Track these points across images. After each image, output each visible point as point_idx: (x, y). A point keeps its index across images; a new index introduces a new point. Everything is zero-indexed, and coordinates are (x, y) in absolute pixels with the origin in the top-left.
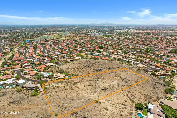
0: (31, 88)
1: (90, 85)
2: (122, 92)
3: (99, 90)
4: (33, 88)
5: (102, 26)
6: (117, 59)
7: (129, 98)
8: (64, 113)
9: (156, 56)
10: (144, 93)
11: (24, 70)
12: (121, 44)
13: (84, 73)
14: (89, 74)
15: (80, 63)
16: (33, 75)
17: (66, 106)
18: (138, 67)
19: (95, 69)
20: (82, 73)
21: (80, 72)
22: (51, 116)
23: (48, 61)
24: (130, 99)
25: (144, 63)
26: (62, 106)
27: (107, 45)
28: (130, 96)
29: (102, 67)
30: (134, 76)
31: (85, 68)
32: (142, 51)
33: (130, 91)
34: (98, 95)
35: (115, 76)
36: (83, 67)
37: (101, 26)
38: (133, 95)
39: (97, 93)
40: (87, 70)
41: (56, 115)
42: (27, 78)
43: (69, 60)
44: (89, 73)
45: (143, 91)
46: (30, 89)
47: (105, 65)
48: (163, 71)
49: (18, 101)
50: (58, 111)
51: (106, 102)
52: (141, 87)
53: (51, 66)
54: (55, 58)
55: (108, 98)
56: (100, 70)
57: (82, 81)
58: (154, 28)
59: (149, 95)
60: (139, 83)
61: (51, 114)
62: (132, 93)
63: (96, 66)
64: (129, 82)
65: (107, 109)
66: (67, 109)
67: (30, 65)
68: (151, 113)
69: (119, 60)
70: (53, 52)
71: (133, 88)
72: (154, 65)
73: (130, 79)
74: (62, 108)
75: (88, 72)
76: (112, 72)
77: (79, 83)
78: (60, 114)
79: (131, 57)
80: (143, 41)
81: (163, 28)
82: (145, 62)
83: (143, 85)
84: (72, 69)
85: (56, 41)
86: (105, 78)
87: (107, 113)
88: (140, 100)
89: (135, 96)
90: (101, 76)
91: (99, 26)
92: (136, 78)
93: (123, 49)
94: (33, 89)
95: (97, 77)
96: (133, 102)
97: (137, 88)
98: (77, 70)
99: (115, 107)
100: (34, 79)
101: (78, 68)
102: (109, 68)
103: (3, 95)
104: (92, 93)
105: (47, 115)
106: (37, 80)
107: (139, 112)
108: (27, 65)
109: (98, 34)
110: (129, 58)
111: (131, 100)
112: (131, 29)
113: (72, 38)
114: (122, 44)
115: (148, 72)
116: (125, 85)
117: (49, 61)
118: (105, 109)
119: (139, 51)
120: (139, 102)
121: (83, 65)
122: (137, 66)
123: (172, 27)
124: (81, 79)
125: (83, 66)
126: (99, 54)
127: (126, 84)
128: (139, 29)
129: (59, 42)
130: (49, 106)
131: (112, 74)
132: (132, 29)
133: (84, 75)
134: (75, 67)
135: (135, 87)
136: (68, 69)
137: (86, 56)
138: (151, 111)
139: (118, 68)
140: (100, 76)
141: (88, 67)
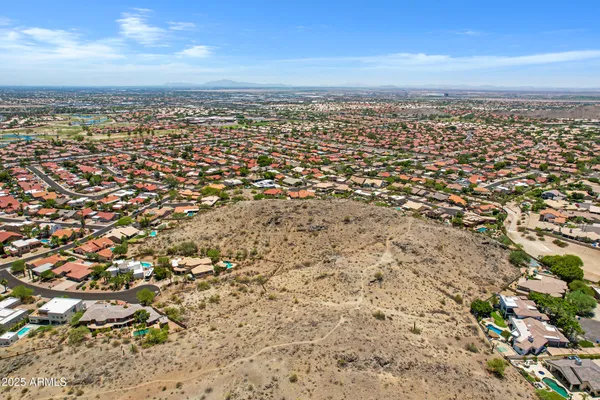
0: (118, 320)
1: (322, 277)
2: (420, 280)
3: (362, 283)
4: (127, 318)
5: (215, 93)
6: (333, 193)
7: (443, 291)
8: (313, 369)
9: (431, 176)
10: (471, 275)
11: (30, 263)
12: (316, 148)
13: (271, 243)
14: (291, 244)
15: (242, 214)
16: (86, 278)
17: (308, 348)
18: (407, 209)
19: (302, 228)
20: (267, 245)
21: (256, 243)
22: (277, 385)
23: (103, 220)
24: (448, 295)
25: (413, 197)
26: (292, 349)
27: (274, 154)
28: (444, 288)
29: (324, 221)
30: (427, 235)
31: (268, 228)
32: (387, 164)
33: (438, 275)
34: (368, 298)
35: (374, 240)
36: (260, 225)
37: (211, 93)
38: (449, 285)
39: (361, 293)
40: (278, 234)
41: (293, 380)
42: (63, 290)
43: (186, 211)
44: (289, 242)
45: (466, 270)
46: (116, 326)
47: (330, 212)
48: (471, 213)
49: (106, 373)
50: (290, 366)
51: (400, 313)
52: (457, 260)
53: (128, 238)
54: (125, 207)
55: (397, 302)
56: (319, 228)
57: (280, 268)
58: (377, 96)
59: (485, 276)
60: (449, 250)
61: (275, 380)
62: (444, 280)
63: (303, 219)
64: (423, 251)
65: (416, 331)
66: (316, 353)
67: (39, 245)
68: (517, 317)
69: (344, 194)
70: (100, 190)
71: (438, 265)
72: (443, 201)
73: (421, 243)
74: (296, 354)
75: (286, 240)
76: (361, 231)
77: (273, 278)
78: (304, 375)
79: (373, 185)
80: (371, 136)
81: (398, 95)
82: (416, 194)
83: (459, 254)
84: (225, 239)
85: (80, 150)
86: (350, 250)
87: (423, 341)
88: (471, 292)
89: (456, 285)
90: (334, 247)
91: (206, 93)
92: (435, 237)
93: (331, 162)
94: (129, 324)
95: (321, 252)
96: (459, 301)
97: (450, 264)
98: (239, 238)
99: (430, 321)
100: (99, 291)
101: (244, 233)
102: (347, 221)
103: (17, 367)
104: (350, 297)
105: (263, 387)
106: (110, 291)
107: (487, 321)
108: (26, 247)
109: (220, 118)
110: (367, 186)
111: (452, 297)
112: (312, 99)
113: (132, 135)
114: (319, 147)
115: (440, 219)
116: (418, 261)
117: (107, 221)
118: (411, 331)
119: (381, 164)
120: (472, 298)
121: (257, 219)
122: (404, 206)
123: (418, 93)
124: (272, 266)
125: (258, 222)
126: (270, 183)
127: (418, 259)
128: (338, 100)
129: (93, 152)
130: (246, 360)
131: (363, 236)
132: (315, 99)
133: (275, 249)
134: (228, 229)
135: (443, 263)
136: (207, 239)
137: (237, 193)
138: (516, 311)
139: (371, 215)
140: (330, 246)
141: (277, 224)
